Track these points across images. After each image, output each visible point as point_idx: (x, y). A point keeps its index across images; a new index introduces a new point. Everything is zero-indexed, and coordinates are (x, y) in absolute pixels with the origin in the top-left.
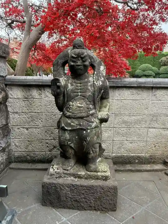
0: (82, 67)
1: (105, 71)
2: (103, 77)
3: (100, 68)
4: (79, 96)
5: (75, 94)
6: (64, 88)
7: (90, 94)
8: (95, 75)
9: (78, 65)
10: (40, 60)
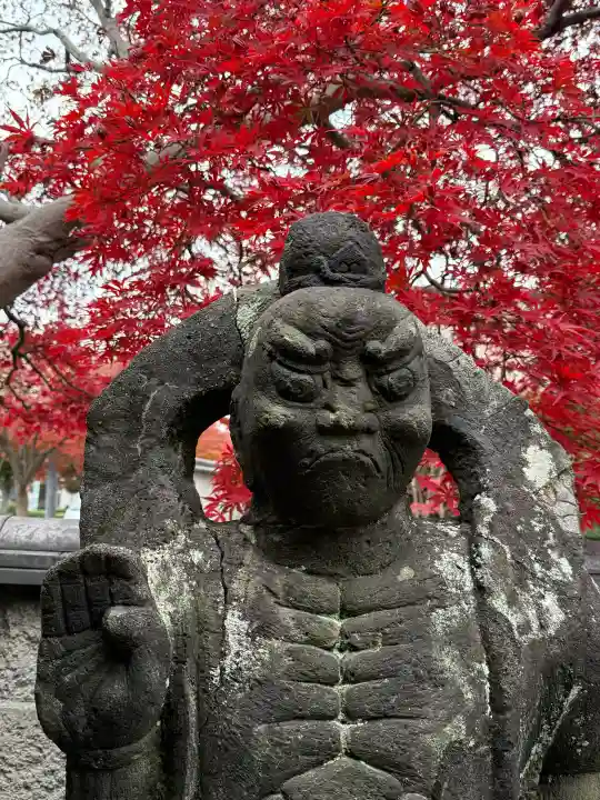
0: (373, 449)
1: (565, 487)
2: (565, 543)
3: (525, 463)
4: (342, 761)
5: (296, 731)
6: (180, 661)
7: (456, 730)
8: (491, 526)
9: (336, 431)
10: (41, 412)
